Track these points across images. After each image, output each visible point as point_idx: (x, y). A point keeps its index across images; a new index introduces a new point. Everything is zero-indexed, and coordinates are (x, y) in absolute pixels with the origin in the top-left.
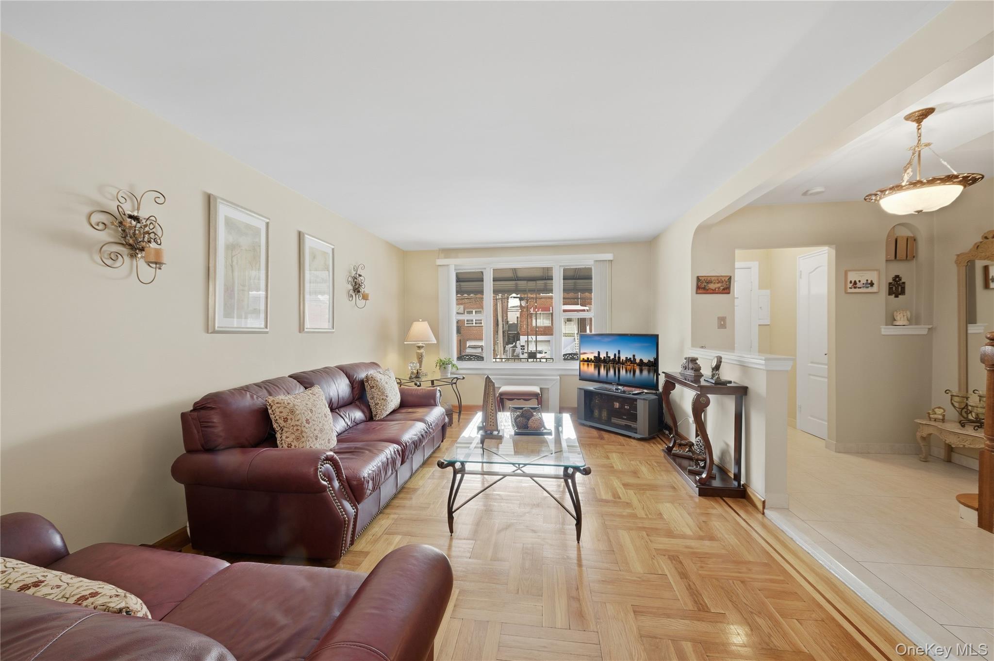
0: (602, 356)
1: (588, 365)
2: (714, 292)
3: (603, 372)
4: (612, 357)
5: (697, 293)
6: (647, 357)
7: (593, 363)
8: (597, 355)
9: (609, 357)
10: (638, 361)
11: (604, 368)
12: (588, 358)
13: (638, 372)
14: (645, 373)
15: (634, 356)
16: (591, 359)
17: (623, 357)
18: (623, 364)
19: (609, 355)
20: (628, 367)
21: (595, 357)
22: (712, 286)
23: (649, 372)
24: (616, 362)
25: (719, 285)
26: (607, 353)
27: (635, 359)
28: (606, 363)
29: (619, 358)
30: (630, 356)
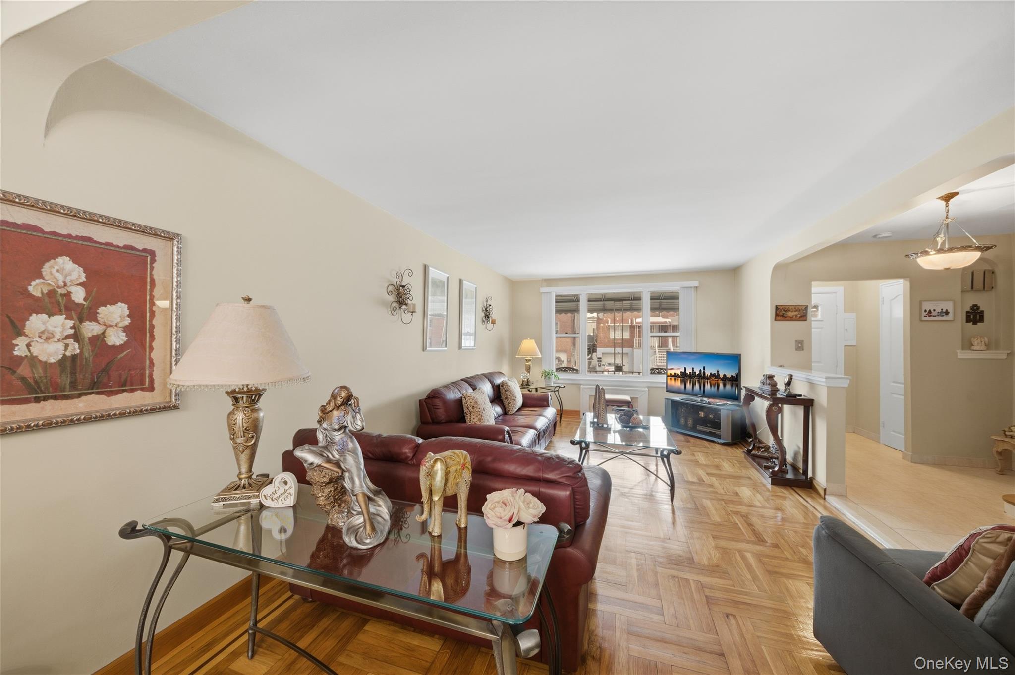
0: (689, 371)
1: (675, 379)
2: (791, 319)
3: (689, 386)
4: (698, 372)
5: (775, 320)
6: (730, 373)
7: (680, 378)
8: (683, 371)
9: (695, 373)
10: (721, 376)
11: (690, 382)
12: (675, 373)
13: (721, 386)
14: (728, 387)
15: (718, 371)
16: (678, 374)
17: (708, 373)
18: (708, 378)
19: (695, 371)
20: (713, 382)
21: (681, 372)
22: (790, 314)
23: (732, 385)
24: (702, 377)
25: (796, 313)
26: (693, 369)
27: (718, 374)
28: (692, 378)
29: (704, 373)
30: (714, 372)
